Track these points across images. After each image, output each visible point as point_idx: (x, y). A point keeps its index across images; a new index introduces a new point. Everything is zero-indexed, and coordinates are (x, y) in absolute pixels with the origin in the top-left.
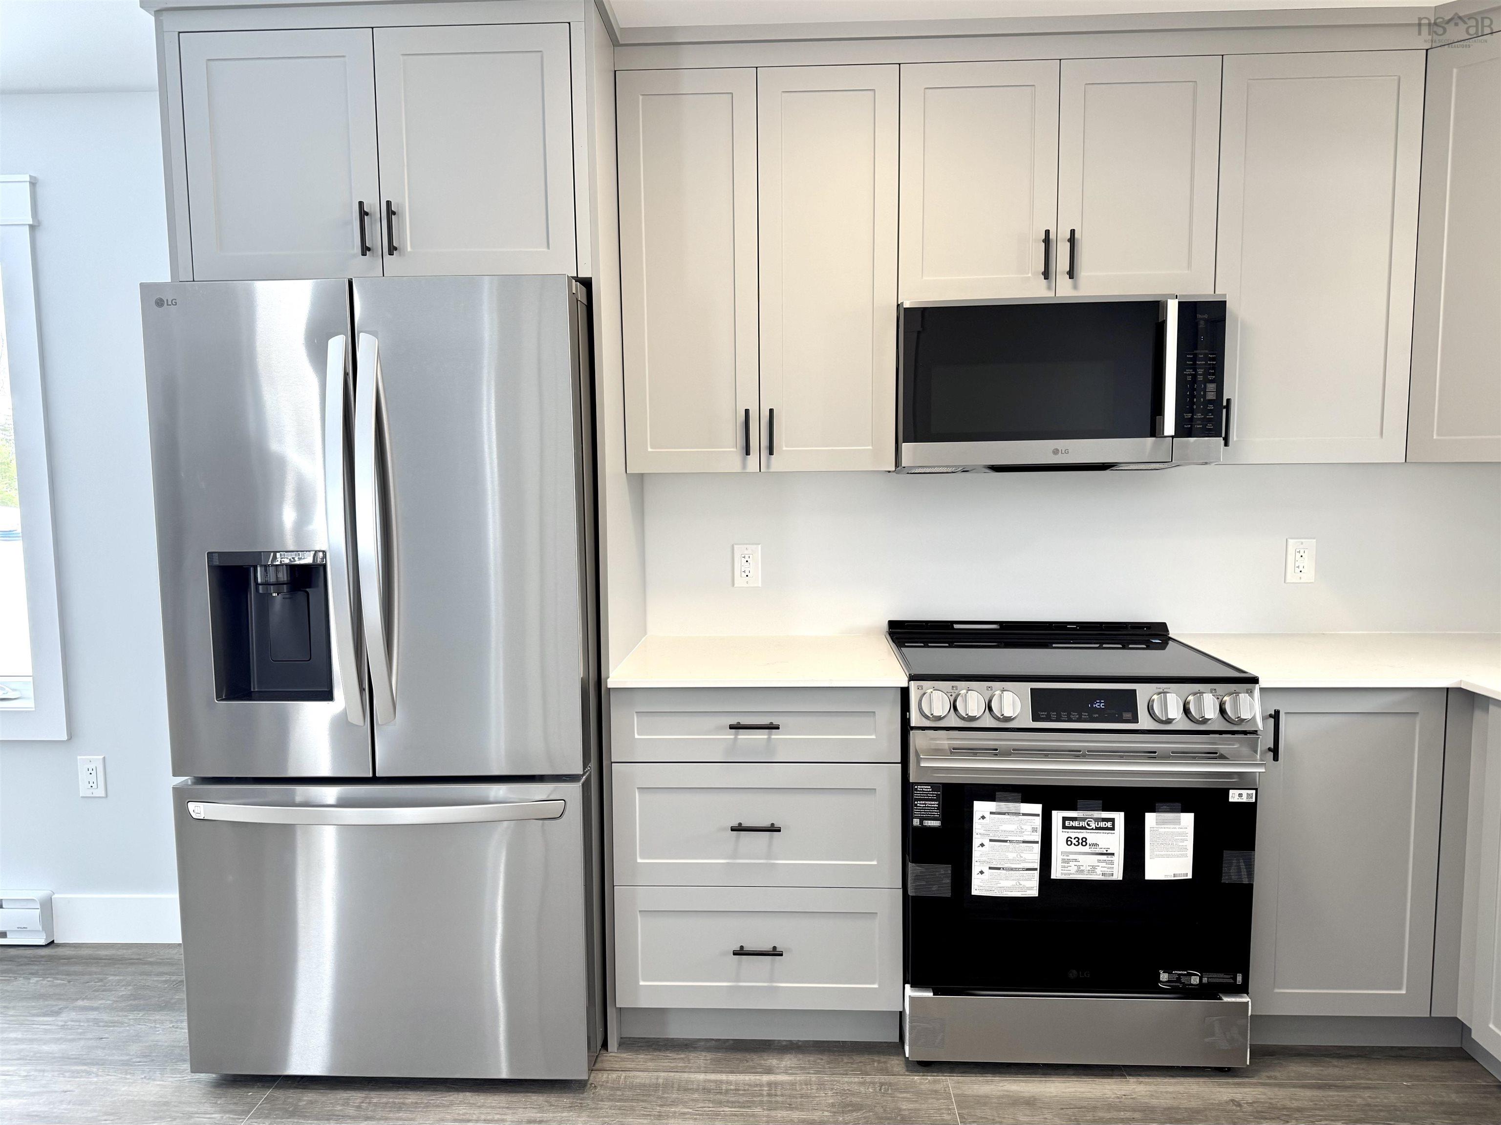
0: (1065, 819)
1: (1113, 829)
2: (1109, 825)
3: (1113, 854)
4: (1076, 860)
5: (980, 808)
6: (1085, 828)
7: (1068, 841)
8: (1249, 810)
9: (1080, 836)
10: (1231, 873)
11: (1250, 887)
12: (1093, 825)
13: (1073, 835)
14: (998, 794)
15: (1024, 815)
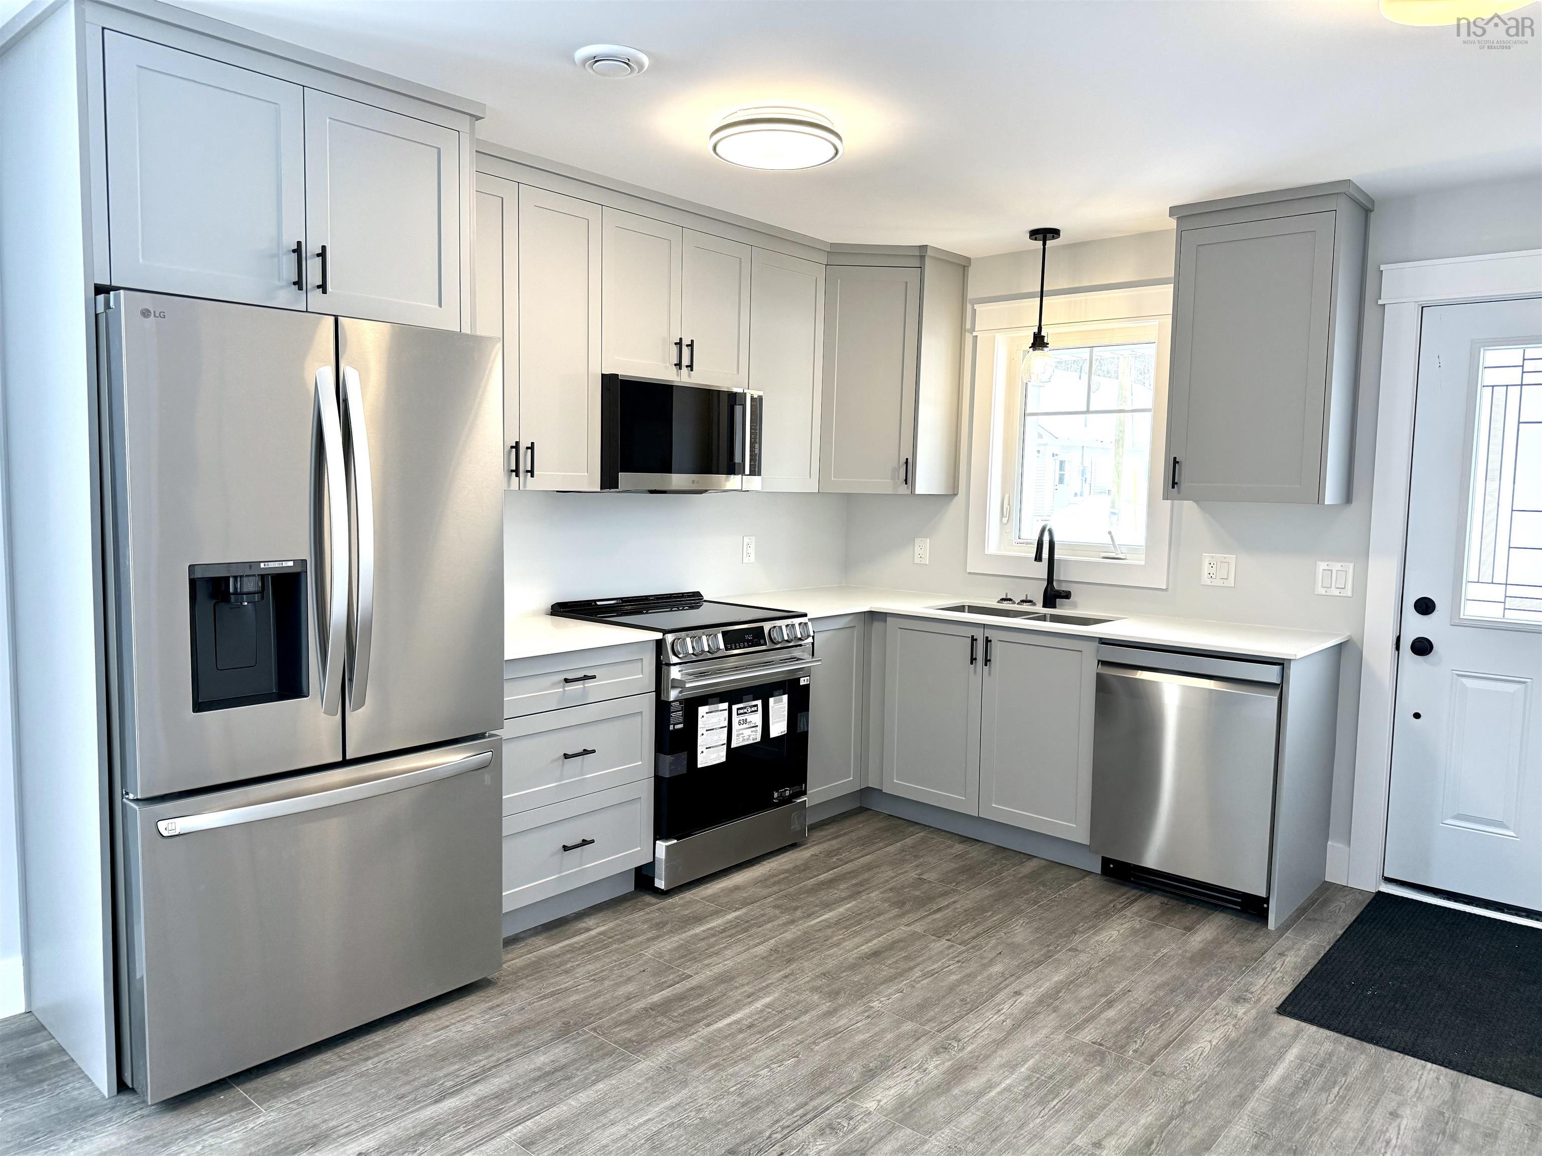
0: (738, 709)
1: (757, 711)
2: (756, 708)
3: (757, 726)
4: (742, 734)
5: (702, 710)
6: (746, 713)
7: (740, 723)
8: (807, 687)
9: (744, 718)
10: (801, 728)
11: (807, 732)
12: (750, 710)
13: (741, 718)
14: (710, 700)
15: (721, 711)
